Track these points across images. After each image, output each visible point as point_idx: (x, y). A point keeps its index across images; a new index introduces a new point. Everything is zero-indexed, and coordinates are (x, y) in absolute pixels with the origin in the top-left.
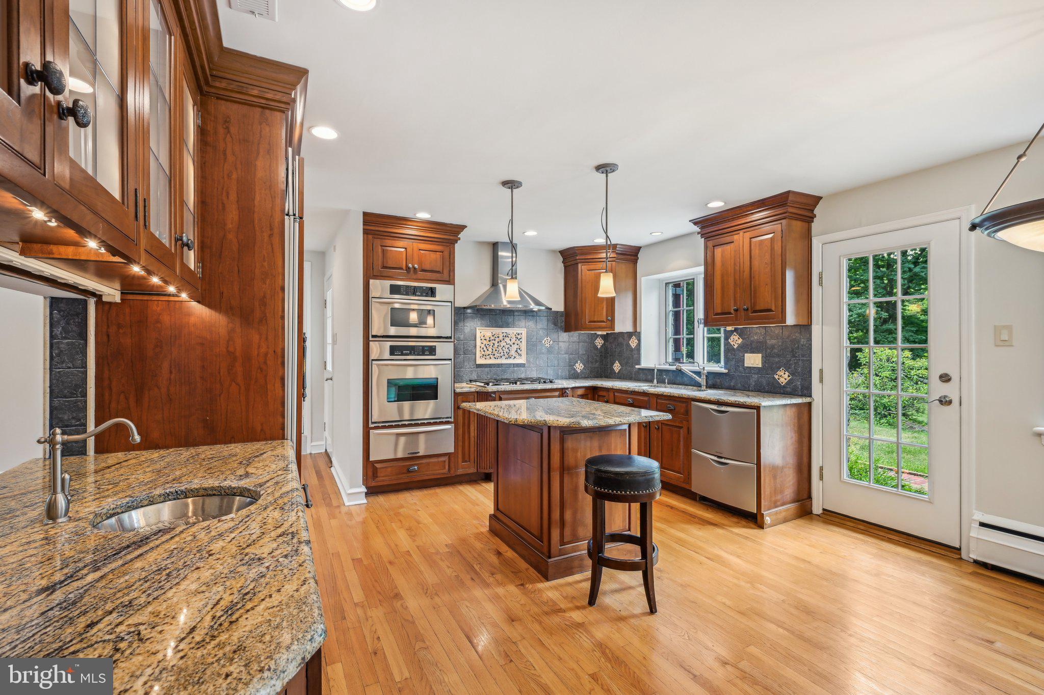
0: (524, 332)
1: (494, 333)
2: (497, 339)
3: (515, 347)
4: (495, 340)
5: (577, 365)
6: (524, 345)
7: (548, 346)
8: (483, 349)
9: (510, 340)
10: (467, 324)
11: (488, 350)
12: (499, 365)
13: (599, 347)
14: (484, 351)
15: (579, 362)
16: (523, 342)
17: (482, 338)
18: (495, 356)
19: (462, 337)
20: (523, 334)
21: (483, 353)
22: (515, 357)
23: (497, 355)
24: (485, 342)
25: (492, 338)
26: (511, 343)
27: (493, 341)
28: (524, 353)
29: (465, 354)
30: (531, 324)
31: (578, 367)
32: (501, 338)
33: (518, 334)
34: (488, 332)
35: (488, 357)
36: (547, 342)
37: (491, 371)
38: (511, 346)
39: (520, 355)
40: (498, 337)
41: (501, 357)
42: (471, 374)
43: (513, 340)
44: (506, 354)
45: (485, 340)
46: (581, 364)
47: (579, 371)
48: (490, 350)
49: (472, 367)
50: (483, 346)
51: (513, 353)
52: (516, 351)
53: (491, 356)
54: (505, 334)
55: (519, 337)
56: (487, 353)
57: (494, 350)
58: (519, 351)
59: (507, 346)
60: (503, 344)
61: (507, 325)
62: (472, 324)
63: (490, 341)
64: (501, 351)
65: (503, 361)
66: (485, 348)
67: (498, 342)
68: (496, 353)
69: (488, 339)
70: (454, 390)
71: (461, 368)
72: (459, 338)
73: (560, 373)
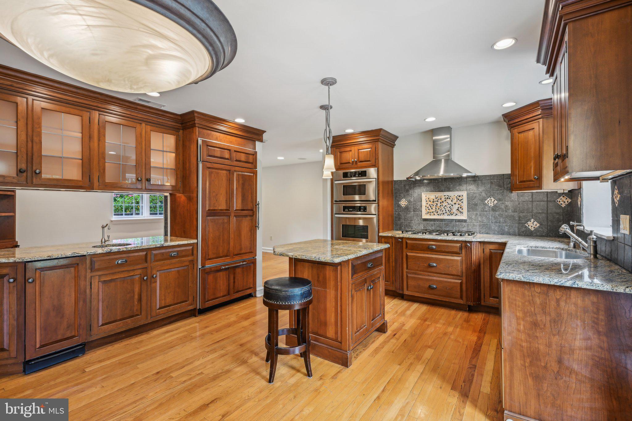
0: (464, 194)
1: (437, 196)
2: (440, 201)
3: (456, 206)
4: (438, 201)
5: (529, 223)
6: (465, 205)
7: (492, 205)
8: (428, 208)
9: (452, 201)
10: (416, 191)
11: (432, 209)
12: (442, 220)
13: (563, 206)
14: (429, 209)
15: (532, 220)
16: (464, 202)
17: (427, 200)
18: (438, 213)
19: (412, 200)
20: (464, 196)
21: (428, 211)
22: (456, 214)
23: (440, 212)
24: (429, 203)
25: (435, 200)
26: (452, 203)
27: (437, 202)
28: (465, 210)
29: (414, 211)
30: (472, 188)
31: (532, 225)
32: (443, 199)
33: (460, 196)
34: (433, 196)
35: (432, 214)
36: (491, 202)
37: (434, 224)
38: (452, 206)
39: (461, 213)
40: (441, 199)
41: (444, 214)
42: (419, 226)
43: (455, 201)
44: (448, 212)
45: (430, 201)
46: (535, 223)
47: (533, 229)
48: (434, 208)
49: (420, 220)
50: (428, 206)
51: (454, 210)
52: (458, 209)
53: (435, 213)
54: (446, 197)
55: (460, 198)
56: (432, 211)
57: (437, 208)
58: (460, 209)
59: (448, 206)
60: (445, 204)
61: (449, 190)
62: (419, 190)
63: (433, 202)
64: (443, 209)
65: (446, 217)
66: (429, 207)
67: (441, 203)
68: (439, 211)
69: (432, 201)
70: (378, 234)
71: (412, 220)
72: (410, 200)
73: (506, 230)
